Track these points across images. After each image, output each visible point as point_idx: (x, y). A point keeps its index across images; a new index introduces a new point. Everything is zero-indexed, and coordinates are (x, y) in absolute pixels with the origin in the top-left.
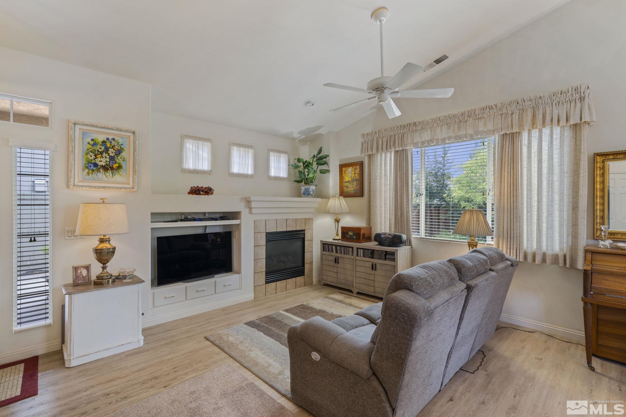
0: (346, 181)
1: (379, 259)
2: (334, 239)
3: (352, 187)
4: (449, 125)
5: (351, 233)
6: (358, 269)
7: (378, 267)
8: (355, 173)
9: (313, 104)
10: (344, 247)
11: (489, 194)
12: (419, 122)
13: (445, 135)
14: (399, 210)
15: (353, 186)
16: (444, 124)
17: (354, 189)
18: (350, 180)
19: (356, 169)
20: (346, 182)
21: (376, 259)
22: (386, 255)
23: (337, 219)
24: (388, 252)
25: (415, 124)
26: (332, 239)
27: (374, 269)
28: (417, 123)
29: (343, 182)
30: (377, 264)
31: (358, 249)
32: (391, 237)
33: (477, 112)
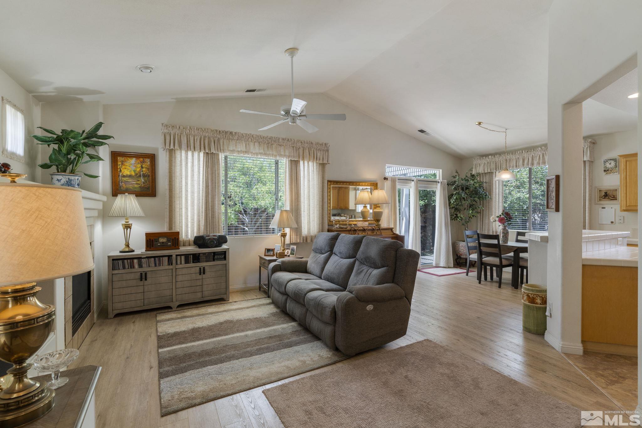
0: (124, 174)
1: (207, 261)
2: (121, 252)
3: (137, 184)
4: (260, 143)
5: (162, 240)
6: (180, 278)
7: (207, 270)
8: (142, 167)
9: (151, 71)
10: (154, 257)
11: (280, 200)
12: (236, 133)
13: (257, 151)
14: (210, 212)
15: (138, 182)
16: (256, 142)
17: (140, 187)
18: (133, 174)
19: (143, 162)
20: (124, 176)
21: (203, 262)
22: (214, 256)
23: (128, 225)
24: (216, 253)
25: (231, 133)
26: (119, 252)
27: (202, 273)
28: (234, 133)
29: (119, 176)
30: (206, 268)
31: (177, 255)
32: (216, 237)
33: (281, 140)
